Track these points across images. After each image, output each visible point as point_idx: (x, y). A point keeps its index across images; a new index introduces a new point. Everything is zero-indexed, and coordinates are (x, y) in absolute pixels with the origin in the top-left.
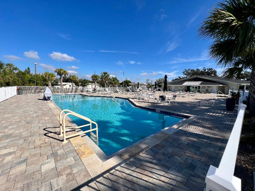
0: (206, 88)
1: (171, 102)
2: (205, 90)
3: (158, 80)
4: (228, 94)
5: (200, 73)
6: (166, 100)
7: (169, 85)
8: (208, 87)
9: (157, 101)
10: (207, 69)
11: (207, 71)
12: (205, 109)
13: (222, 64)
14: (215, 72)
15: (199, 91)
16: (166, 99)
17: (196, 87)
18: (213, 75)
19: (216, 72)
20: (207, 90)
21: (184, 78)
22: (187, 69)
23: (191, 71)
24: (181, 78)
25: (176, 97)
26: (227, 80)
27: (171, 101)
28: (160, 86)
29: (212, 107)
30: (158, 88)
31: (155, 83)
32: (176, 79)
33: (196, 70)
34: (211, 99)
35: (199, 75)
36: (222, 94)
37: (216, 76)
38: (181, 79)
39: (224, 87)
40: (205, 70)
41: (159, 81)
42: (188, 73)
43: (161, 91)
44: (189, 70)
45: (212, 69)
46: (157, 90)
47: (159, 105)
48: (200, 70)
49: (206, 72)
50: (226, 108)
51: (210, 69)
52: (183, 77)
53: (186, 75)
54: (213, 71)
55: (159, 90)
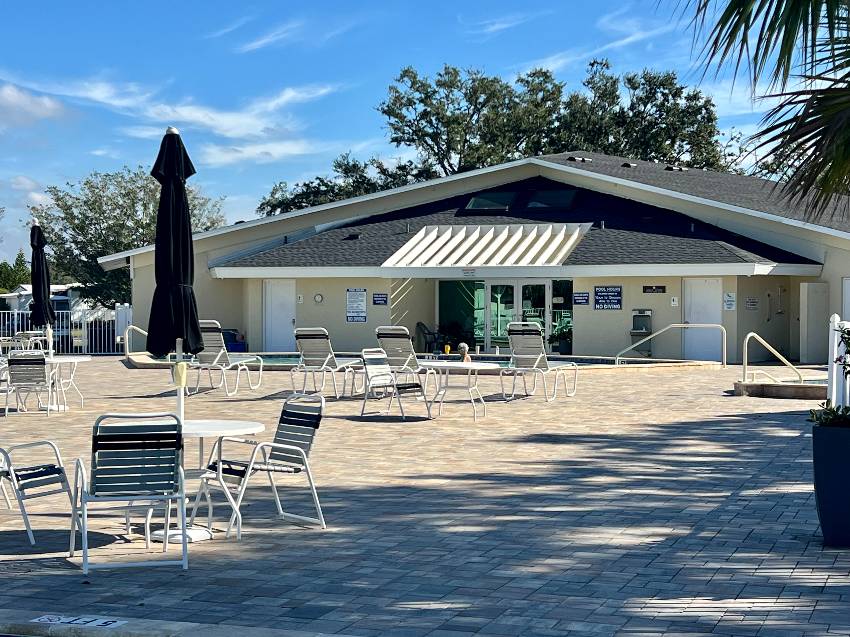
0: (634, 300)
1: (259, 507)
2: (620, 320)
3: (79, 192)
4: (821, 360)
5: (566, 124)
6: (190, 486)
7: (223, 273)
8: (646, 289)
9: (62, 503)
10: (631, 83)
11: (625, 99)
12: (630, 555)
13: (753, 41)
14: (696, 123)
15: (562, 345)
16: (190, 458)
17: (534, 295)
18: (686, 157)
19: (710, 118)
20: (642, 323)
21: (399, 177)
22: (430, 75)
23: (471, 97)
24: (372, 174)
25: (314, 421)
26: (814, 212)
27: (261, 480)
28: (111, 287)
29: (697, 522)
30: (82, 311)
31: (38, 237)
32: (311, 195)
33: (520, 89)
34: (682, 430)
35: (557, 146)
36: (776, 362)
37: (711, 163)
38: (372, 187)
39: (783, 288)
40: (608, 94)
41: (94, 204)
42: (449, 122)
43: (119, 350)
44: (450, 82)
45: (668, 82)
46: (65, 347)
47: (97, 556)
48: (558, 89)
49: (620, 119)
50: (813, 524)
51: (653, 84)
52: (391, 166)
53: (418, 137)
54: (682, 102)
55: (103, 341)
